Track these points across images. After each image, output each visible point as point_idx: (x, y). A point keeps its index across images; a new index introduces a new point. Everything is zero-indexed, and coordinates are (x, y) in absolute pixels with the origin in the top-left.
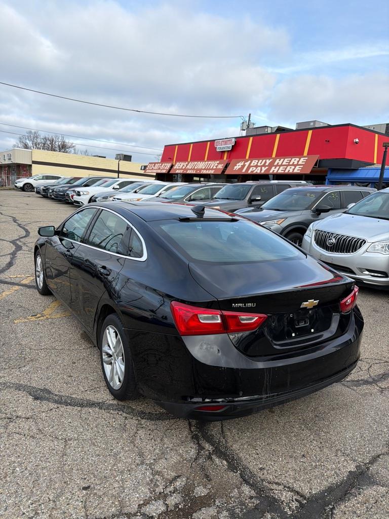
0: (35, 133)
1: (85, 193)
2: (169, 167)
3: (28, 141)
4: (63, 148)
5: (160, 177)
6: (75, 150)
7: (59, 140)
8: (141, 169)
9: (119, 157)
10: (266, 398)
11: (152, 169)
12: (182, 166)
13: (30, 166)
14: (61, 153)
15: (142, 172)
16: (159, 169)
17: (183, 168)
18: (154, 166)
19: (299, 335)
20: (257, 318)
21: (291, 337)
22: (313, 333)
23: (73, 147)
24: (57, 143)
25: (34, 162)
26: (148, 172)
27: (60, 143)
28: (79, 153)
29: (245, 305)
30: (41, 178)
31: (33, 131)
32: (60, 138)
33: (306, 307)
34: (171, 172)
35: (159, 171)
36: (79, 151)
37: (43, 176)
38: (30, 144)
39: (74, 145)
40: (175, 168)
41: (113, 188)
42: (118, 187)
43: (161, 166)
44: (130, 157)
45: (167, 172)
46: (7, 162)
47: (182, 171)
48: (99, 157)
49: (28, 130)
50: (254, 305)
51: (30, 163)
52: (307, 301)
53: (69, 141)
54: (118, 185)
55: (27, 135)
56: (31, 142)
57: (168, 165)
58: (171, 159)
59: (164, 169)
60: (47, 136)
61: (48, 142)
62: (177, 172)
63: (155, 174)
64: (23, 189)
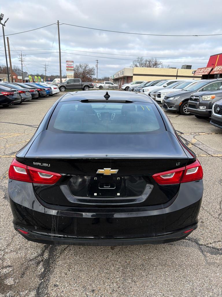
0: (141, 58)
1: (147, 90)
2: (210, 70)
3: (137, 63)
4: (156, 65)
5: (204, 77)
6: (162, 65)
7: (154, 61)
8: (193, 73)
9: (183, 67)
10: (53, 237)
11: (199, 72)
12: (219, 68)
13: (132, 77)
14: (154, 68)
15: (192, 75)
16: (204, 72)
17: (220, 70)
18: (201, 70)
19: (102, 195)
20: (53, 176)
21: (93, 196)
22: (119, 196)
23: (161, 64)
24: (152, 63)
25: (134, 75)
26: (196, 75)
27: (154, 63)
28: (165, 67)
29: (42, 164)
30: (135, 83)
31: (140, 57)
32: (154, 59)
33: (103, 174)
34: (210, 74)
35: (203, 74)
36: (165, 66)
37: (136, 82)
38: (138, 65)
39: (161, 63)
40: (214, 70)
41: (164, 86)
42: (166, 85)
43: (205, 70)
44: (191, 66)
45: (208, 74)
46: (122, 76)
47: (218, 72)
48: (172, 68)
49: (137, 57)
50: (49, 165)
51: (132, 75)
52: (103, 169)
53: (159, 61)
54: (167, 84)
55: (137, 60)
56: (139, 64)
57: (210, 69)
58: (214, 65)
59: (206, 72)
60: (147, 59)
61: (148, 63)
62: (215, 73)
63: (201, 76)
64: (125, 90)
